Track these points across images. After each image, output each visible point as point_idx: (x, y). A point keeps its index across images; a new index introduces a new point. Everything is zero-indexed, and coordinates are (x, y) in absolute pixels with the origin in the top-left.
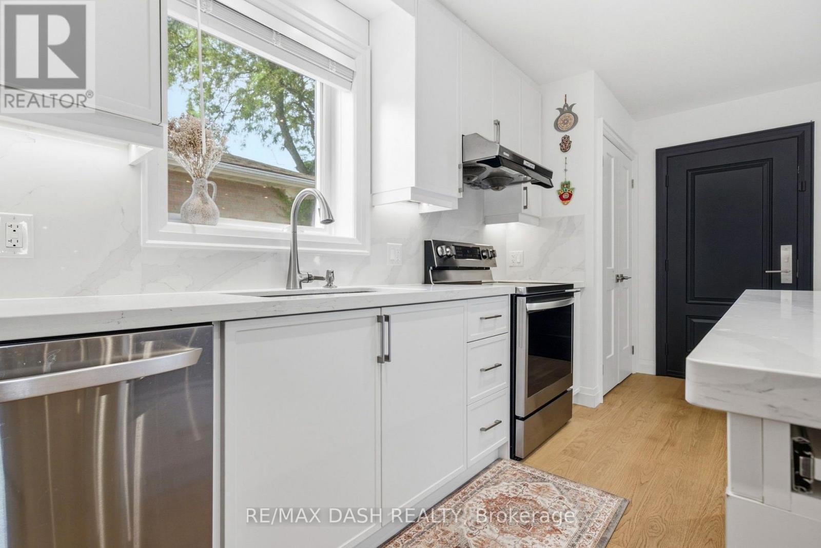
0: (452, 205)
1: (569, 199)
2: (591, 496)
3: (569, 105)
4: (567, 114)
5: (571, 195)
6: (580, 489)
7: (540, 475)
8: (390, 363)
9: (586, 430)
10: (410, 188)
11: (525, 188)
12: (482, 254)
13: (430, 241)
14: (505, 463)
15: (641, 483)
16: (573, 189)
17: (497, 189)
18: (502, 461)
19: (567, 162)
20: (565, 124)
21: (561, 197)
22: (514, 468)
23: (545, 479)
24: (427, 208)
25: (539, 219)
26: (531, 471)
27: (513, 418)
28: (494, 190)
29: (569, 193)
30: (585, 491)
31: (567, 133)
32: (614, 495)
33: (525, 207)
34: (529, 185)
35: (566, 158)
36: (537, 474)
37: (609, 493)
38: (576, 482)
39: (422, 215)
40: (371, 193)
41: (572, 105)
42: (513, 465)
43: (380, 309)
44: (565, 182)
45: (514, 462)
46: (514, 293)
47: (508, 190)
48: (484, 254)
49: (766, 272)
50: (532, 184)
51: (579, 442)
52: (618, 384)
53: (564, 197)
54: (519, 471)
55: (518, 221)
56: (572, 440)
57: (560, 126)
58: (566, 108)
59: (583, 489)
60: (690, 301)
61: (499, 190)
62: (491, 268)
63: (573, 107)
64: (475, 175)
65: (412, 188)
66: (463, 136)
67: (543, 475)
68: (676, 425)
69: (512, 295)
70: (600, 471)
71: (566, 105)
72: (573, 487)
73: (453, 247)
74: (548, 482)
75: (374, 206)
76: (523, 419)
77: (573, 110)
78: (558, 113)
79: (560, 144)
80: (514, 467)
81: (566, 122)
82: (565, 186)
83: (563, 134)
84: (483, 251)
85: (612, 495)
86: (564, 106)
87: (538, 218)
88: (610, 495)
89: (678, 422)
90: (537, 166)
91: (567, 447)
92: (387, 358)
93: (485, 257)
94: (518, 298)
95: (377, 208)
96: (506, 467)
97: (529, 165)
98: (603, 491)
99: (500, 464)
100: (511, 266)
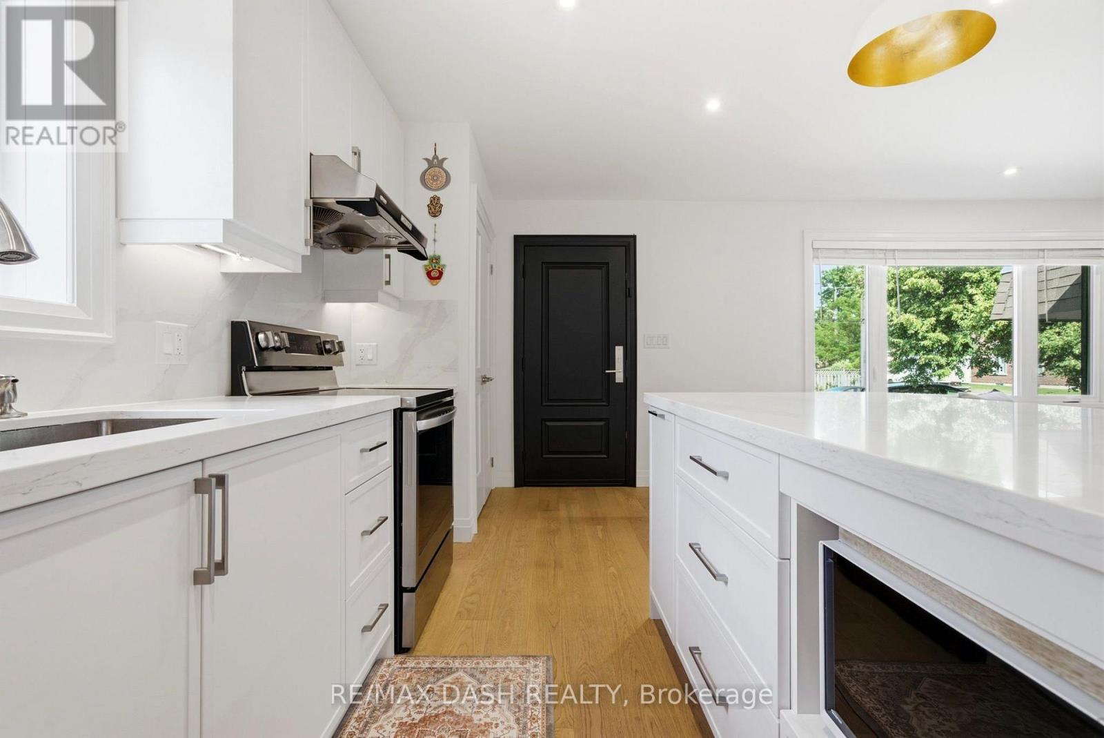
0: (292, 266)
1: (439, 278)
2: (513, 670)
3: (440, 158)
4: (437, 169)
5: (441, 274)
6: (498, 665)
7: (443, 665)
8: (226, 576)
9: (473, 576)
10: (222, 221)
11: (388, 256)
12: (325, 347)
13: (245, 323)
14: (389, 665)
15: (553, 627)
16: (444, 266)
17: (351, 251)
18: (385, 663)
19: (436, 230)
20: (434, 180)
21: (429, 274)
22: (404, 668)
23: (451, 668)
24: (238, 263)
25: (400, 301)
26: (430, 664)
27: (399, 590)
28: (345, 251)
29: (439, 271)
30: (503, 665)
31: (438, 194)
32: (535, 657)
33: (388, 283)
34: (393, 252)
35: (435, 225)
36: (438, 665)
37: (529, 656)
38: (489, 657)
39: (226, 275)
40: (116, 216)
41: (444, 159)
42: (401, 663)
43: (201, 463)
44: (434, 256)
45: (401, 657)
46: (399, 406)
47: (366, 255)
48: (328, 347)
49: (607, 371)
50: (399, 251)
51: (472, 594)
52: (484, 506)
53: (432, 274)
54: (414, 670)
55: (376, 301)
56: (462, 595)
57: (429, 182)
58: (435, 160)
59: (500, 664)
60: (544, 404)
61: (354, 254)
62: (334, 368)
63: (446, 161)
64: (326, 224)
65: (227, 223)
66: (311, 155)
67: (447, 664)
68: (554, 541)
69: (395, 411)
70: (507, 628)
71: (435, 157)
72: (489, 666)
73: (284, 336)
74: (457, 671)
75: (124, 245)
76: (412, 590)
77: (446, 165)
78: (426, 165)
79: (428, 206)
80: (404, 666)
81: (435, 178)
82: (434, 261)
83: (432, 194)
84: (325, 342)
85: (534, 657)
86: (434, 158)
87: (398, 298)
88: (531, 658)
89: (555, 537)
90: (414, 227)
91: (460, 607)
92: (221, 568)
93: (329, 351)
94: (404, 413)
95: (131, 249)
96: (393, 671)
97: (407, 224)
98: (522, 656)
99: (382, 670)
100: (357, 365)
